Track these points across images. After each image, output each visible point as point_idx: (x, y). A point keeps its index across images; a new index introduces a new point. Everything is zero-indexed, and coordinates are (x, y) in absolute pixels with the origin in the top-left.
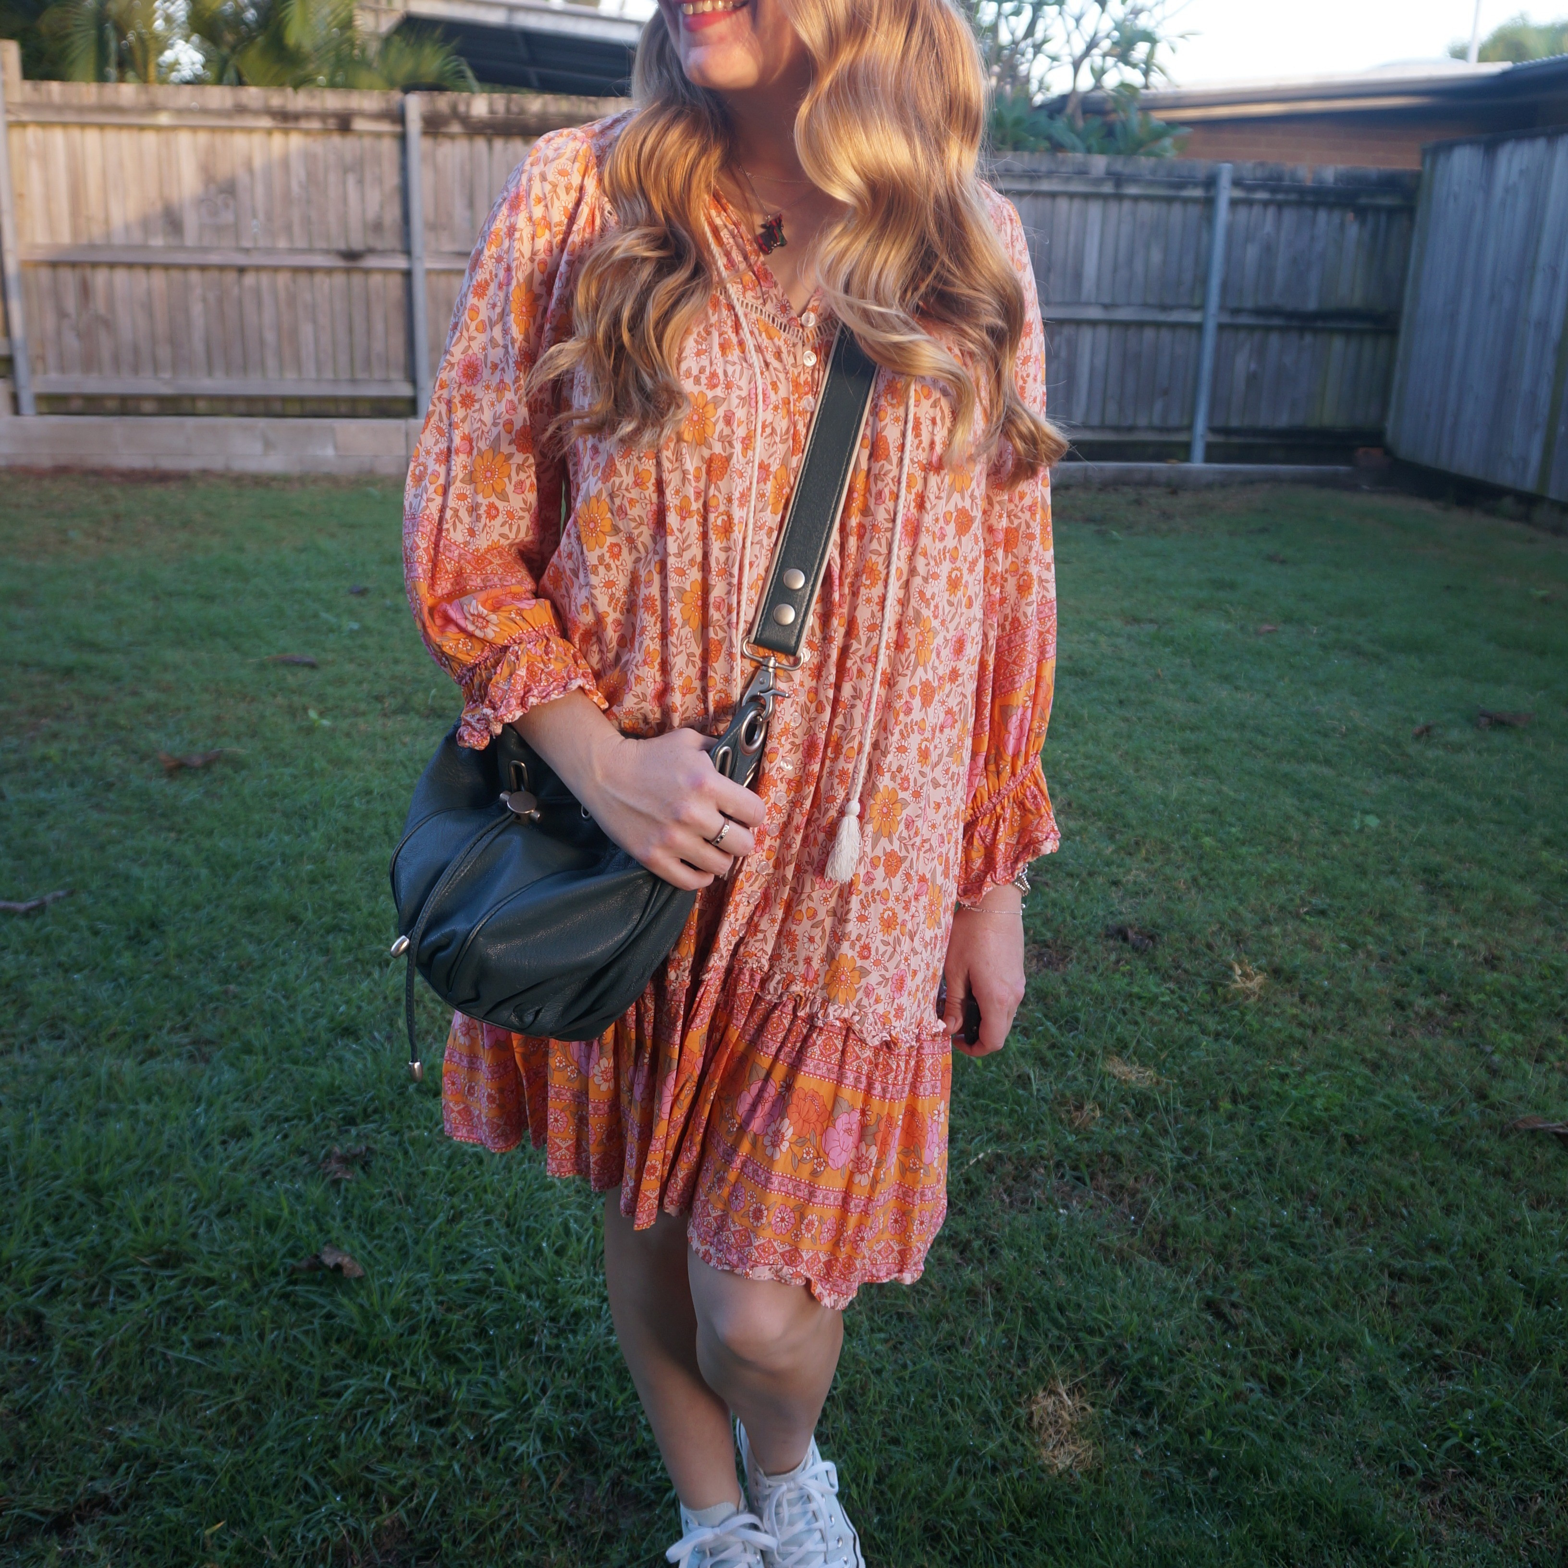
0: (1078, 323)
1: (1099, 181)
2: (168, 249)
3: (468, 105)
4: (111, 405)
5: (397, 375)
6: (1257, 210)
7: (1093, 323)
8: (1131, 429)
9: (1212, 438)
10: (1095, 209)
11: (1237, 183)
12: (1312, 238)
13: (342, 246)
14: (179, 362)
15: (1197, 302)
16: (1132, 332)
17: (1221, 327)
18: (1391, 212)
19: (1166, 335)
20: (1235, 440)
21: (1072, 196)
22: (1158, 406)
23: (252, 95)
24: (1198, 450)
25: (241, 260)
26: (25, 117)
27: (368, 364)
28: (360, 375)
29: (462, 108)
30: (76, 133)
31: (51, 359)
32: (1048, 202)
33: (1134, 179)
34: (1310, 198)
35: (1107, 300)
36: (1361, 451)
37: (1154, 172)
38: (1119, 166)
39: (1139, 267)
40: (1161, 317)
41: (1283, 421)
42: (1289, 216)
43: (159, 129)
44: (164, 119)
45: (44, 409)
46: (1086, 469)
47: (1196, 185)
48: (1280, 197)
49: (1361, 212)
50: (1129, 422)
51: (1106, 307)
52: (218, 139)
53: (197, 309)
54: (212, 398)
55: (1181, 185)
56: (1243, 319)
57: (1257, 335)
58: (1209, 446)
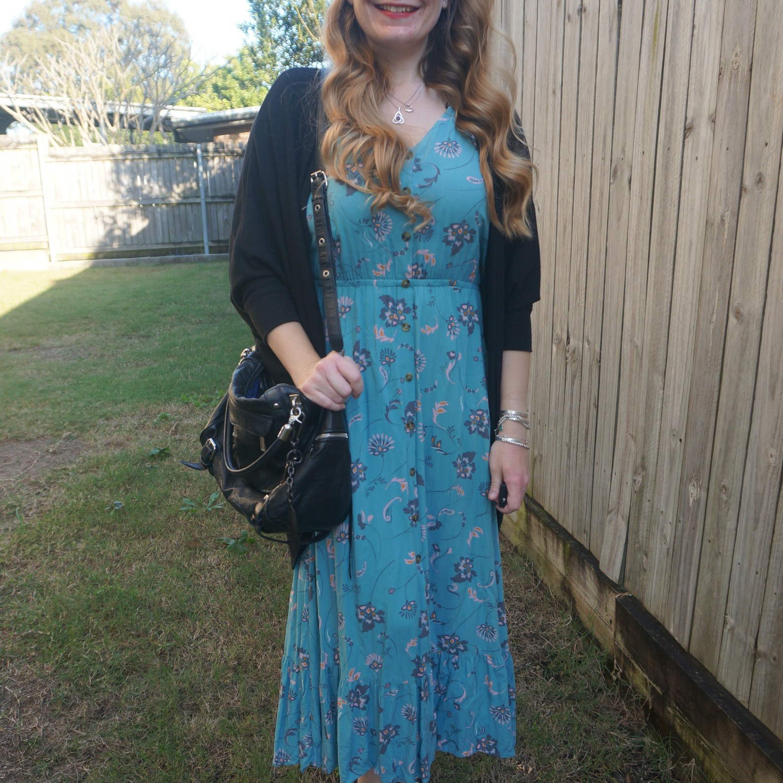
1: (153, 153)
8: (180, 243)
9: (212, 244)
15: (198, 195)
17: (207, 203)
19: (188, 207)
20: (221, 245)
21: (144, 159)
22: (190, 234)
24: (207, 249)
33: (165, 152)
46: (162, 259)
47: (189, 152)
50: (180, 241)
51: (162, 199)
55: (185, 153)
56: (217, 200)
57: (225, 206)
58: (210, 248)
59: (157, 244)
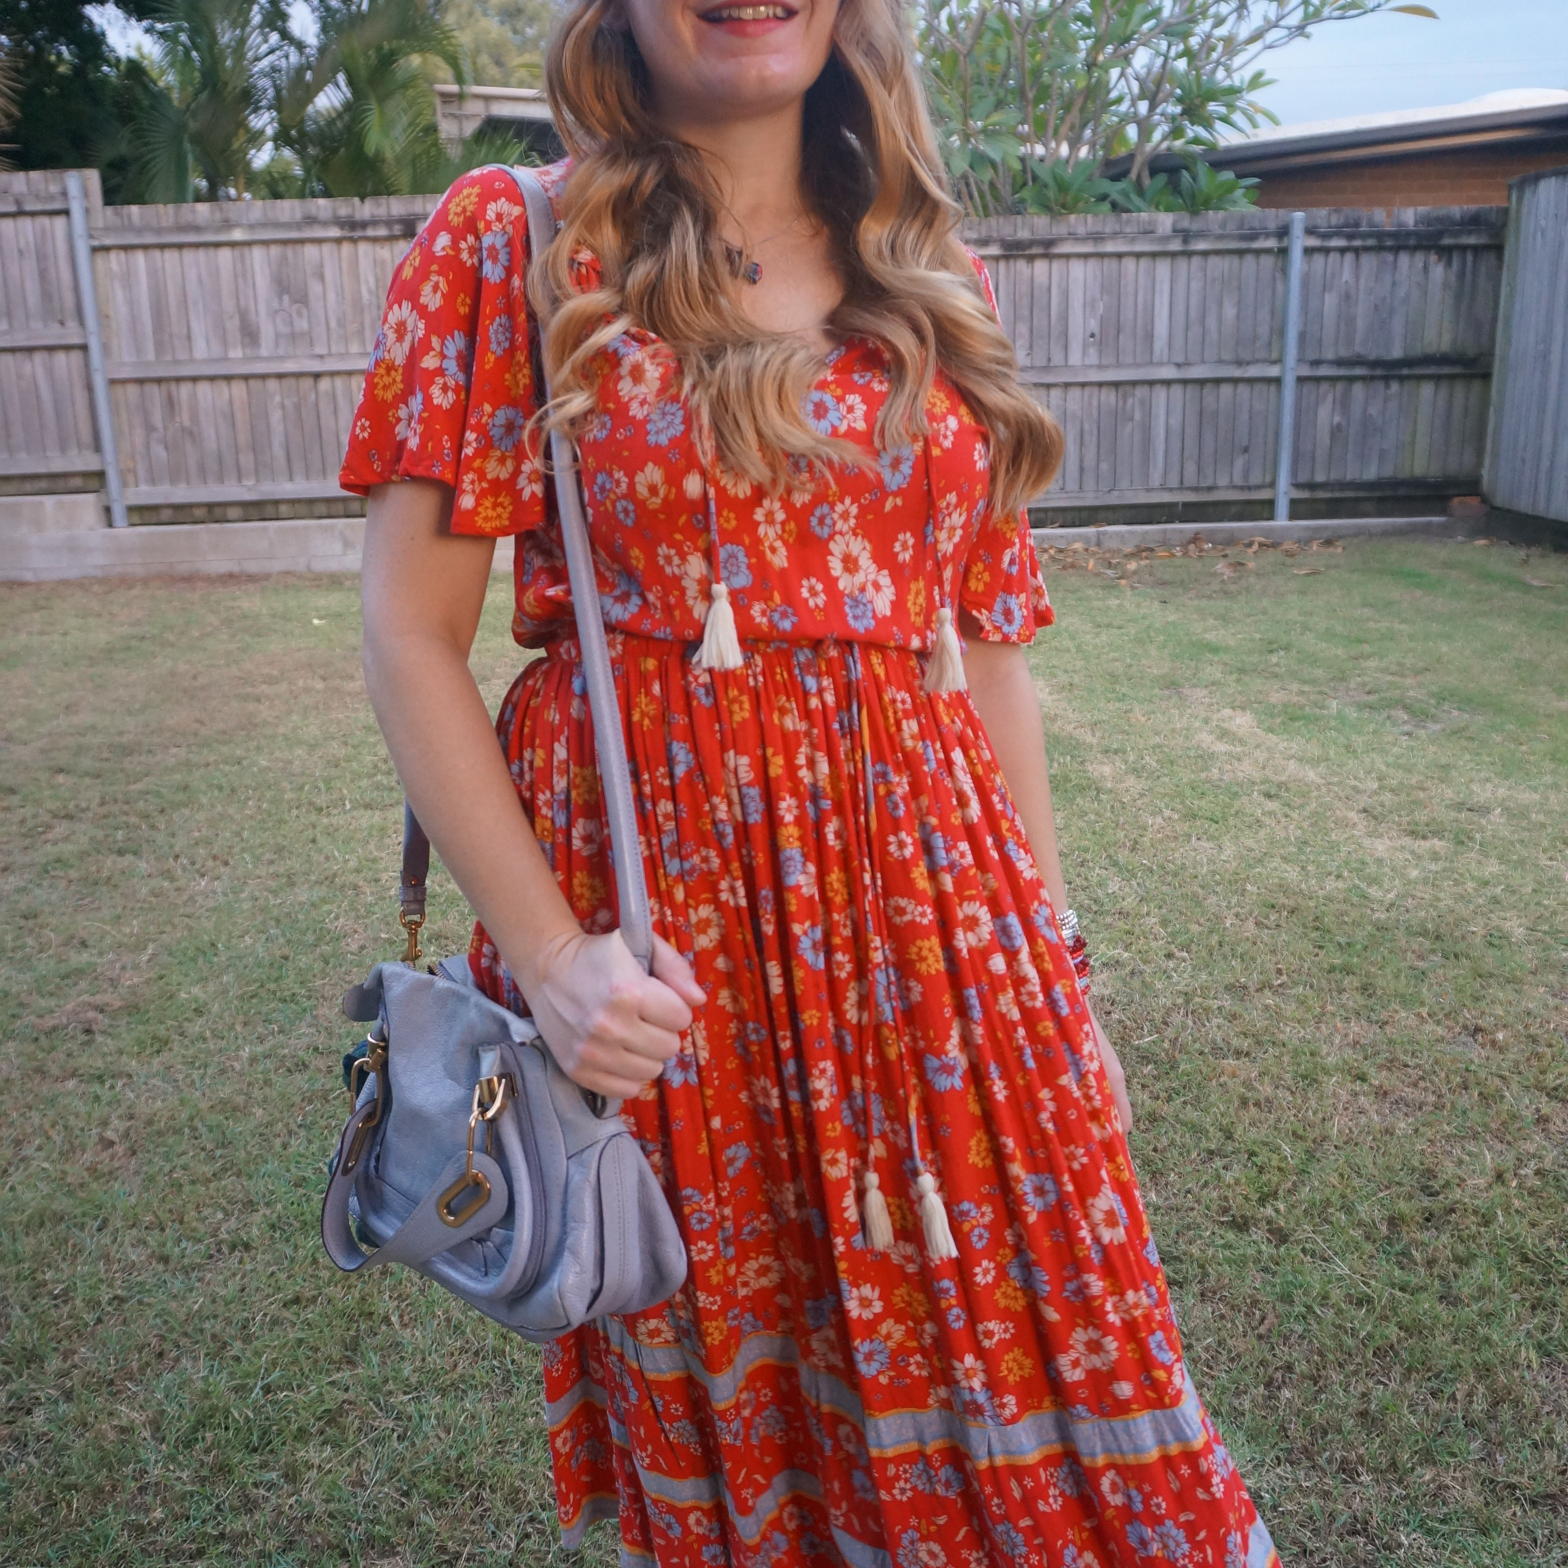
0: (1151, 383)
1: (1166, 239)
2: (246, 359)
4: (199, 513)
6: (1333, 257)
7: (1167, 383)
8: (1210, 489)
9: (1296, 494)
10: (1163, 268)
11: (1310, 231)
12: (1394, 284)
14: (263, 468)
15: (1275, 356)
16: (1208, 388)
17: (1301, 380)
18: (1476, 249)
19: (1243, 390)
20: (1321, 495)
21: (1138, 255)
22: (1239, 463)
23: (322, 206)
24: (1282, 507)
25: (316, 366)
26: (108, 241)
30: (157, 254)
31: (141, 472)
32: (1114, 262)
33: (1202, 235)
34: (1389, 243)
35: (1180, 359)
36: (1456, 501)
37: (1223, 225)
38: (1186, 222)
39: (1211, 322)
40: (1237, 373)
41: (1371, 474)
42: (1369, 261)
43: (233, 244)
44: (238, 235)
45: (136, 519)
46: (1165, 531)
47: (1268, 235)
48: (1357, 243)
49: (1445, 252)
50: (1209, 482)
51: (1178, 365)
52: (289, 250)
53: (276, 416)
54: (293, 502)
55: (1253, 237)
56: (1324, 371)
57: (1340, 387)
58: (1293, 502)
59: (1148, 490)
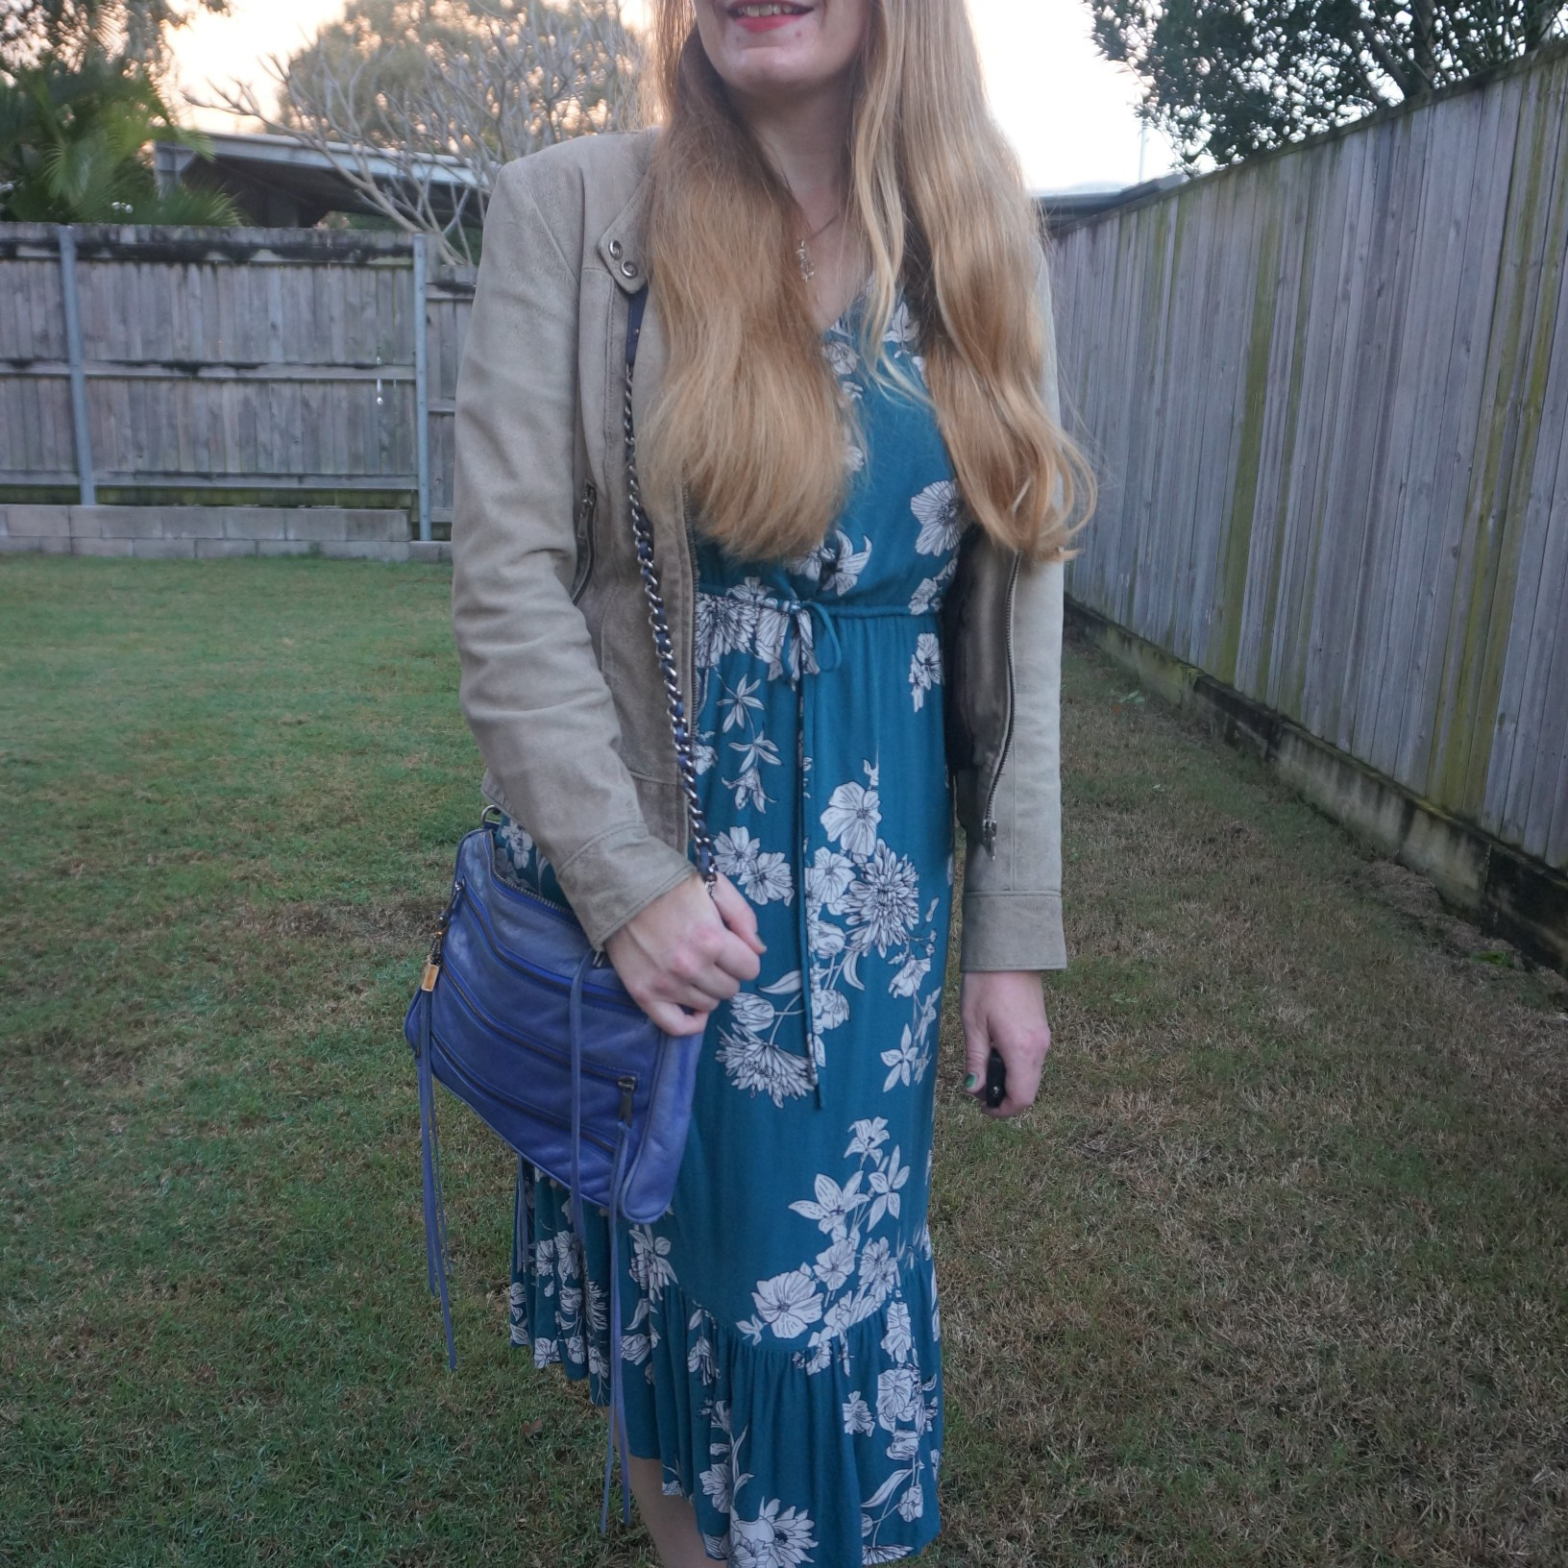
3: (118, 233)
5: (65, 467)
13: (14, 355)
27: (40, 457)
28: (34, 467)
29: (113, 237)
